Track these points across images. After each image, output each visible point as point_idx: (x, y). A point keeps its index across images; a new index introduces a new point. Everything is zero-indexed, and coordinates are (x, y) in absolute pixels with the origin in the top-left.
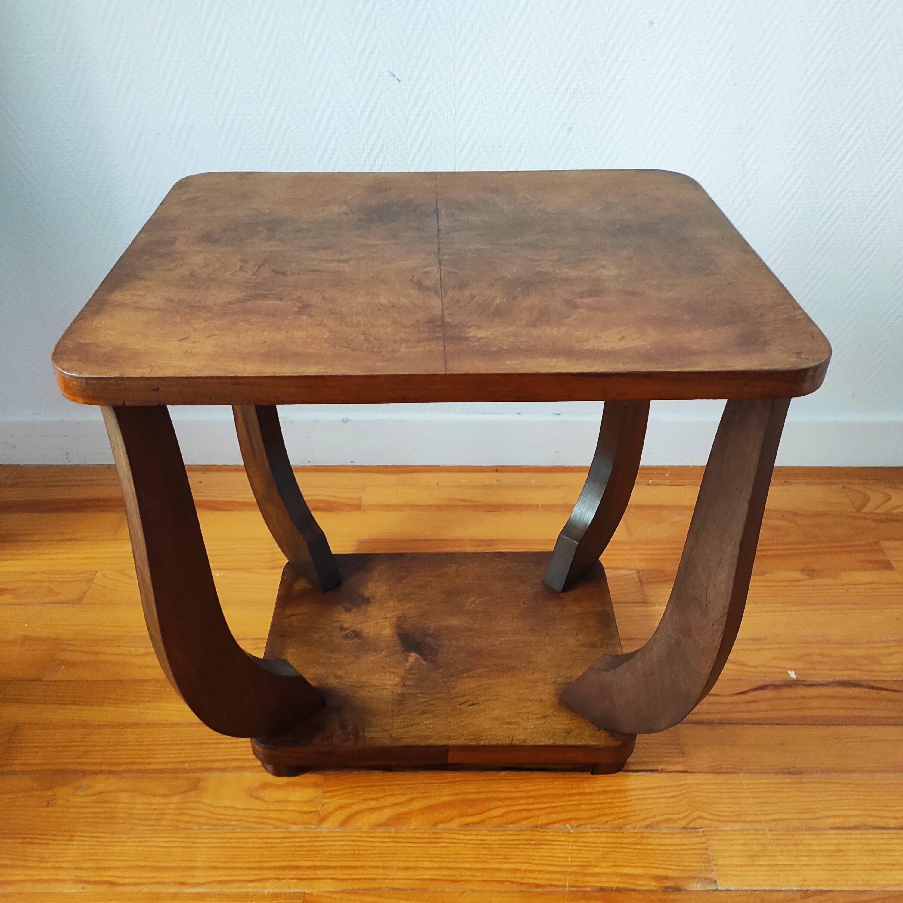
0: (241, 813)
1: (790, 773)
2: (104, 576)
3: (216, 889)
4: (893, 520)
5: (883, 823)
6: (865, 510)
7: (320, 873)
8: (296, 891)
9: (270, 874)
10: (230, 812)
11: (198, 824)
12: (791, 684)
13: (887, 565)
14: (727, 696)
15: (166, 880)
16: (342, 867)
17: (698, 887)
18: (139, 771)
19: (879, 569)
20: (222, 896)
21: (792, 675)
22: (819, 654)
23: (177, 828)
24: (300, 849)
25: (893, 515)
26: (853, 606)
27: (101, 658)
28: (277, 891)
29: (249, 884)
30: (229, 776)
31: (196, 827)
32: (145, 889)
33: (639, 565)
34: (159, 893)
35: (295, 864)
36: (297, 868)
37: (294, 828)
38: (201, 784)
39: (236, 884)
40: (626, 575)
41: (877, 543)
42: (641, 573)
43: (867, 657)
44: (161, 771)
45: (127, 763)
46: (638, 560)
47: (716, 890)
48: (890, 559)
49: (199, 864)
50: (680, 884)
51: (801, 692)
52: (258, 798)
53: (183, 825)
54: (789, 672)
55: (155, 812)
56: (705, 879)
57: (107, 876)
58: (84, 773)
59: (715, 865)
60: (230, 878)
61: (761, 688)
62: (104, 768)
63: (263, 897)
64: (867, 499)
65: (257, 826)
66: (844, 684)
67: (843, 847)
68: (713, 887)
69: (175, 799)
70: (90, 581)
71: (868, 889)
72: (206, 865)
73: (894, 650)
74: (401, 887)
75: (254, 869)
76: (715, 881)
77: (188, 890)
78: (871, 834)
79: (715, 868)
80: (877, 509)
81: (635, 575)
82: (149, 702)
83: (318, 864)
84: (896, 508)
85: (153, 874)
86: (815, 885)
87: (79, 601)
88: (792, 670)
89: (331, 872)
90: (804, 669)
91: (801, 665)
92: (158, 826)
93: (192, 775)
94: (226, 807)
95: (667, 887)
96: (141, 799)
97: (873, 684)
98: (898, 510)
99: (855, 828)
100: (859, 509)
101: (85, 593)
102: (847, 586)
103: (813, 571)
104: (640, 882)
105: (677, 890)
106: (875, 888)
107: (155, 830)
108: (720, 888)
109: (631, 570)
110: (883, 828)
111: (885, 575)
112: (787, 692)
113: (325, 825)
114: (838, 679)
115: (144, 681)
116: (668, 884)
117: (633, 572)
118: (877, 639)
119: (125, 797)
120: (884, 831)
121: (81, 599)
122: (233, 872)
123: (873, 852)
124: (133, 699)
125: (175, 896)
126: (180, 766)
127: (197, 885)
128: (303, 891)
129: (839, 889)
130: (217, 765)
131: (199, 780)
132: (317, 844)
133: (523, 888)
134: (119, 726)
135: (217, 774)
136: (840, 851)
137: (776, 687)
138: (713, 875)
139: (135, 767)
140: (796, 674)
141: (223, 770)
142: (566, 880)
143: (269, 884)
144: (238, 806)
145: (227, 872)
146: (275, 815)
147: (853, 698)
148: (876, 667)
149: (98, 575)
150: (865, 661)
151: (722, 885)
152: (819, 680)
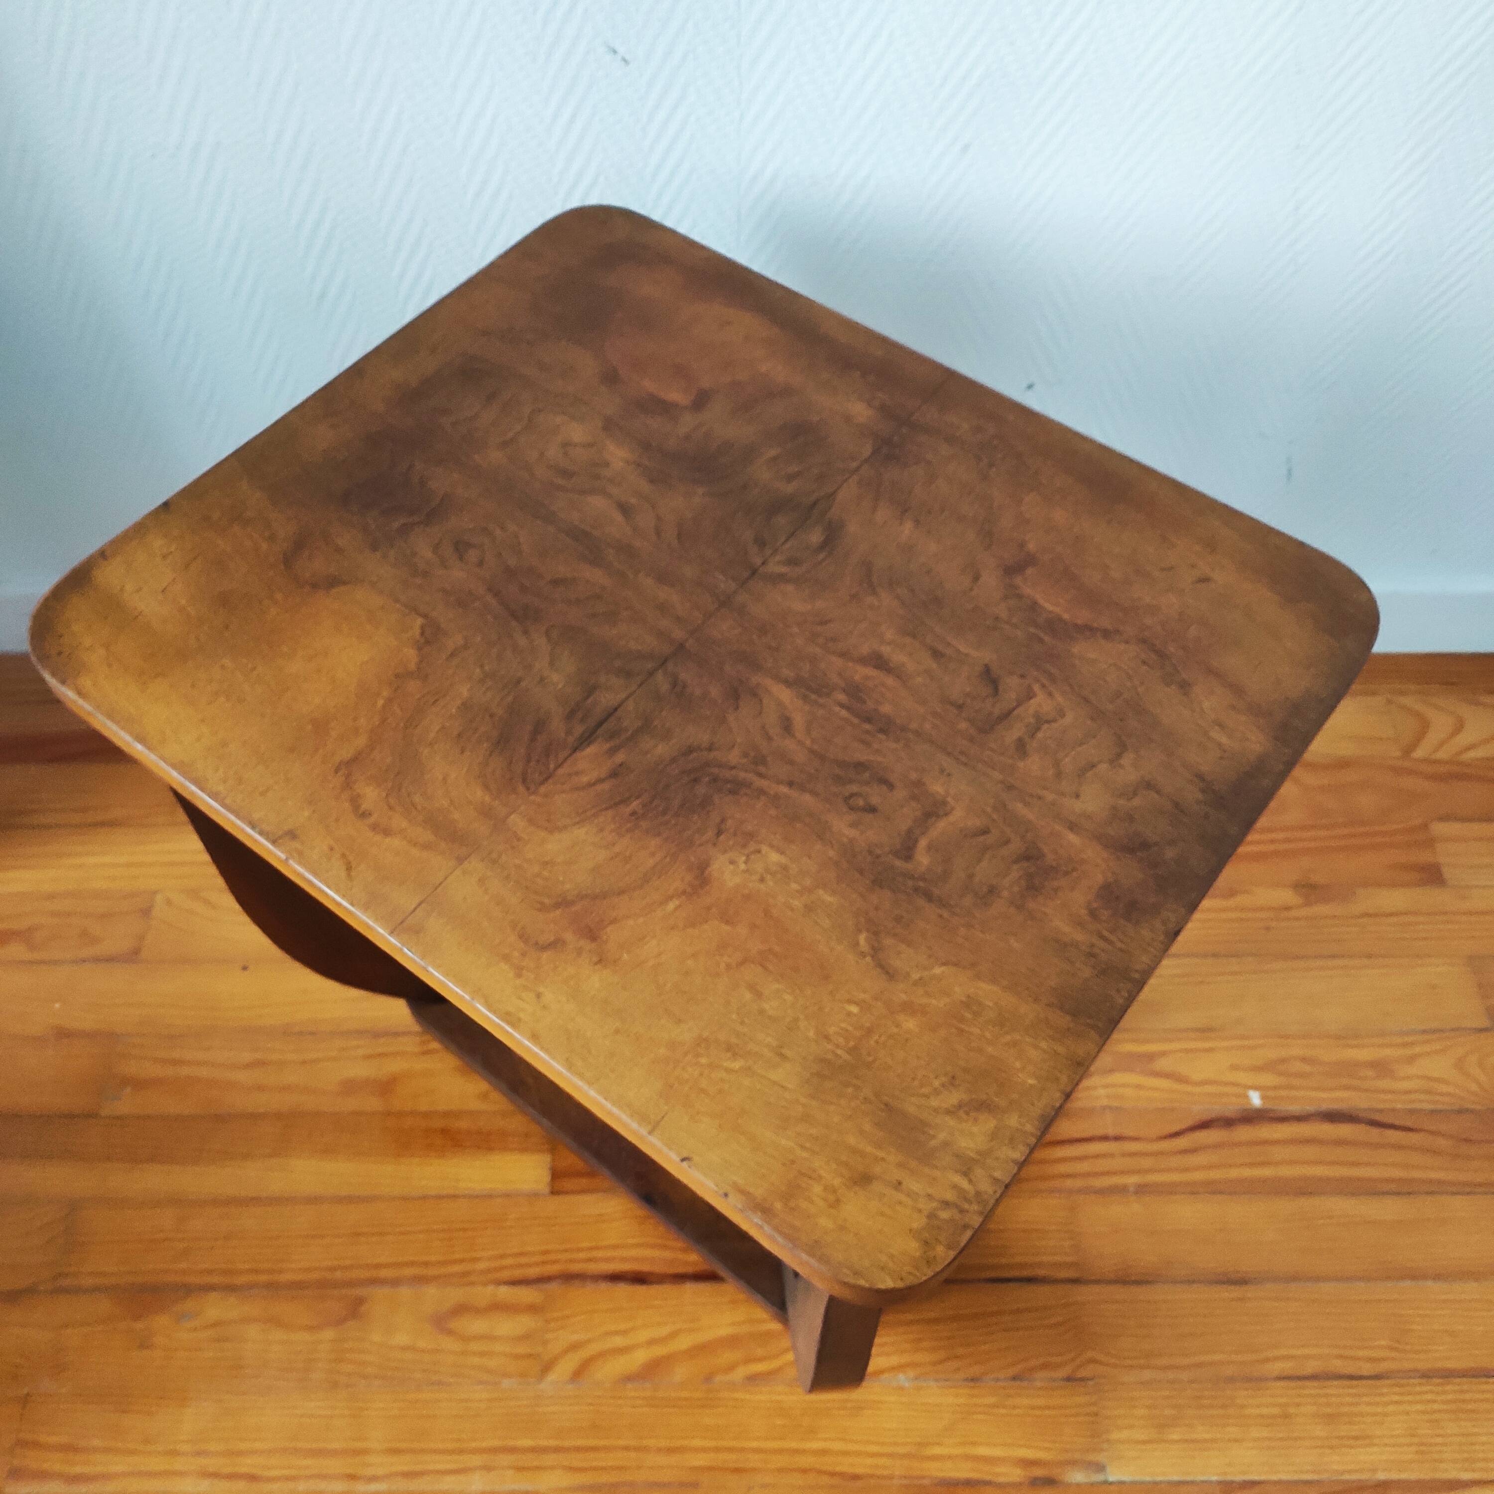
0: (427, 1357)
2: (169, 902)
3: (401, 1485)
5: (1350, 1368)
6: (1419, 753)
7: (549, 1459)
9: (476, 1460)
12: (1251, 1117)
13: (1431, 876)
14: (1152, 1140)
15: (330, 1472)
16: (578, 1449)
17: (1078, 1477)
18: (268, 1285)
19: (1422, 883)
21: (1256, 1099)
22: (1304, 1060)
23: (335, 1385)
24: (515, 1418)
25: (1462, 763)
27: (185, 1071)
28: (488, 1488)
29: (448, 1478)
30: (405, 1292)
31: (362, 1381)
32: (301, 1486)
35: (511, 1443)
36: (513, 1450)
37: (506, 1383)
38: (363, 1309)
39: (429, 1477)
41: (1425, 826)
43: (1374, 1064)
44: (302, 1285)
47: (1104, 1483)
48: (1442, 861)
49: (374, 1445)
50: (1055, 1472)
51: (1266, 1131)
52: (450, 1332)
53: (344, 1379)
54: (1251, 1093)
55: (301, 1357)
56: (1091, 1464)
57: (246, 1465)
58: (188, 1290)
59: (1107, 1441)
60: (420, 1468)
61: (1204, 1125)
62: (215, 1279)
64: (1424, 726)
66: (1332, 1117)
67: (1292, 1410)
68: (1100, 1477)
69: (328, 1334)
70: (146, 912)
71: (1315, 1477)
72: (384, 1445)
73: (1417, 1049)
74: (663, 1480)
75: (452, 1452)
76: (1105, 1467)
77: (361, 1487)
78: (1334, 1388)
79: (1105, 1445)
80: (1437, 750)
82: (270, 1156)
83: (544, 1443)
84: (1467, 749)
85: (308, 1462)
86: (1244, 1473)
87: (133, 956)
88: (1256, 1088)
89: (560, 1456)
90: (1275, 1088)
91: (1268, 1079)
93: (348, 1291)
95: (1035, 1478)
96: (278, 1335)
97: (1378, 1117)
98: (1472, 754)
99: (1314, 1377)
100: (1407, 751)
101: (143, 938)
102: (1365, 920)
103: (1315, 888)
104: (997, 1470)
105: (1050, 1482)
106: (1324, 1476)
108: (1110, 1479)
110: (1351, 1377)
111: (1425, 897)
112: (1244, 1133)
113: (552, 1377)
114: (1325, 1107)
115: (257, 1115)
116: (1039, 1472)
118: (1392, 1028)
119: (253, 1331)
120: (1355, 1382)
121: (136, 952)
122: (422, 1458)
123: (1331, 1418)
124: (245, 1150)
126: (329, 1276)
127: (373, 1479)
129: (1274, 1477)
130: (384, 1273)
131: (360, 1300)
133: (834, 1481)
135: (385, 1290)
137: (1228, 1122)
138: (1100, 1458)
139: (262, 1278)
140: (1263, 1098)
141: (395, 1283)
142: (895, 1467)
143: (476, 1476)
144: (422, 1345)
145: (414, 1458)
146: (476, 1360)
147: (1340, 1142)
148: (1383, 1084)
149: (159, 898)
150: (1370, 1073)
151: (1114, 1475)
152: (1294, 1108)
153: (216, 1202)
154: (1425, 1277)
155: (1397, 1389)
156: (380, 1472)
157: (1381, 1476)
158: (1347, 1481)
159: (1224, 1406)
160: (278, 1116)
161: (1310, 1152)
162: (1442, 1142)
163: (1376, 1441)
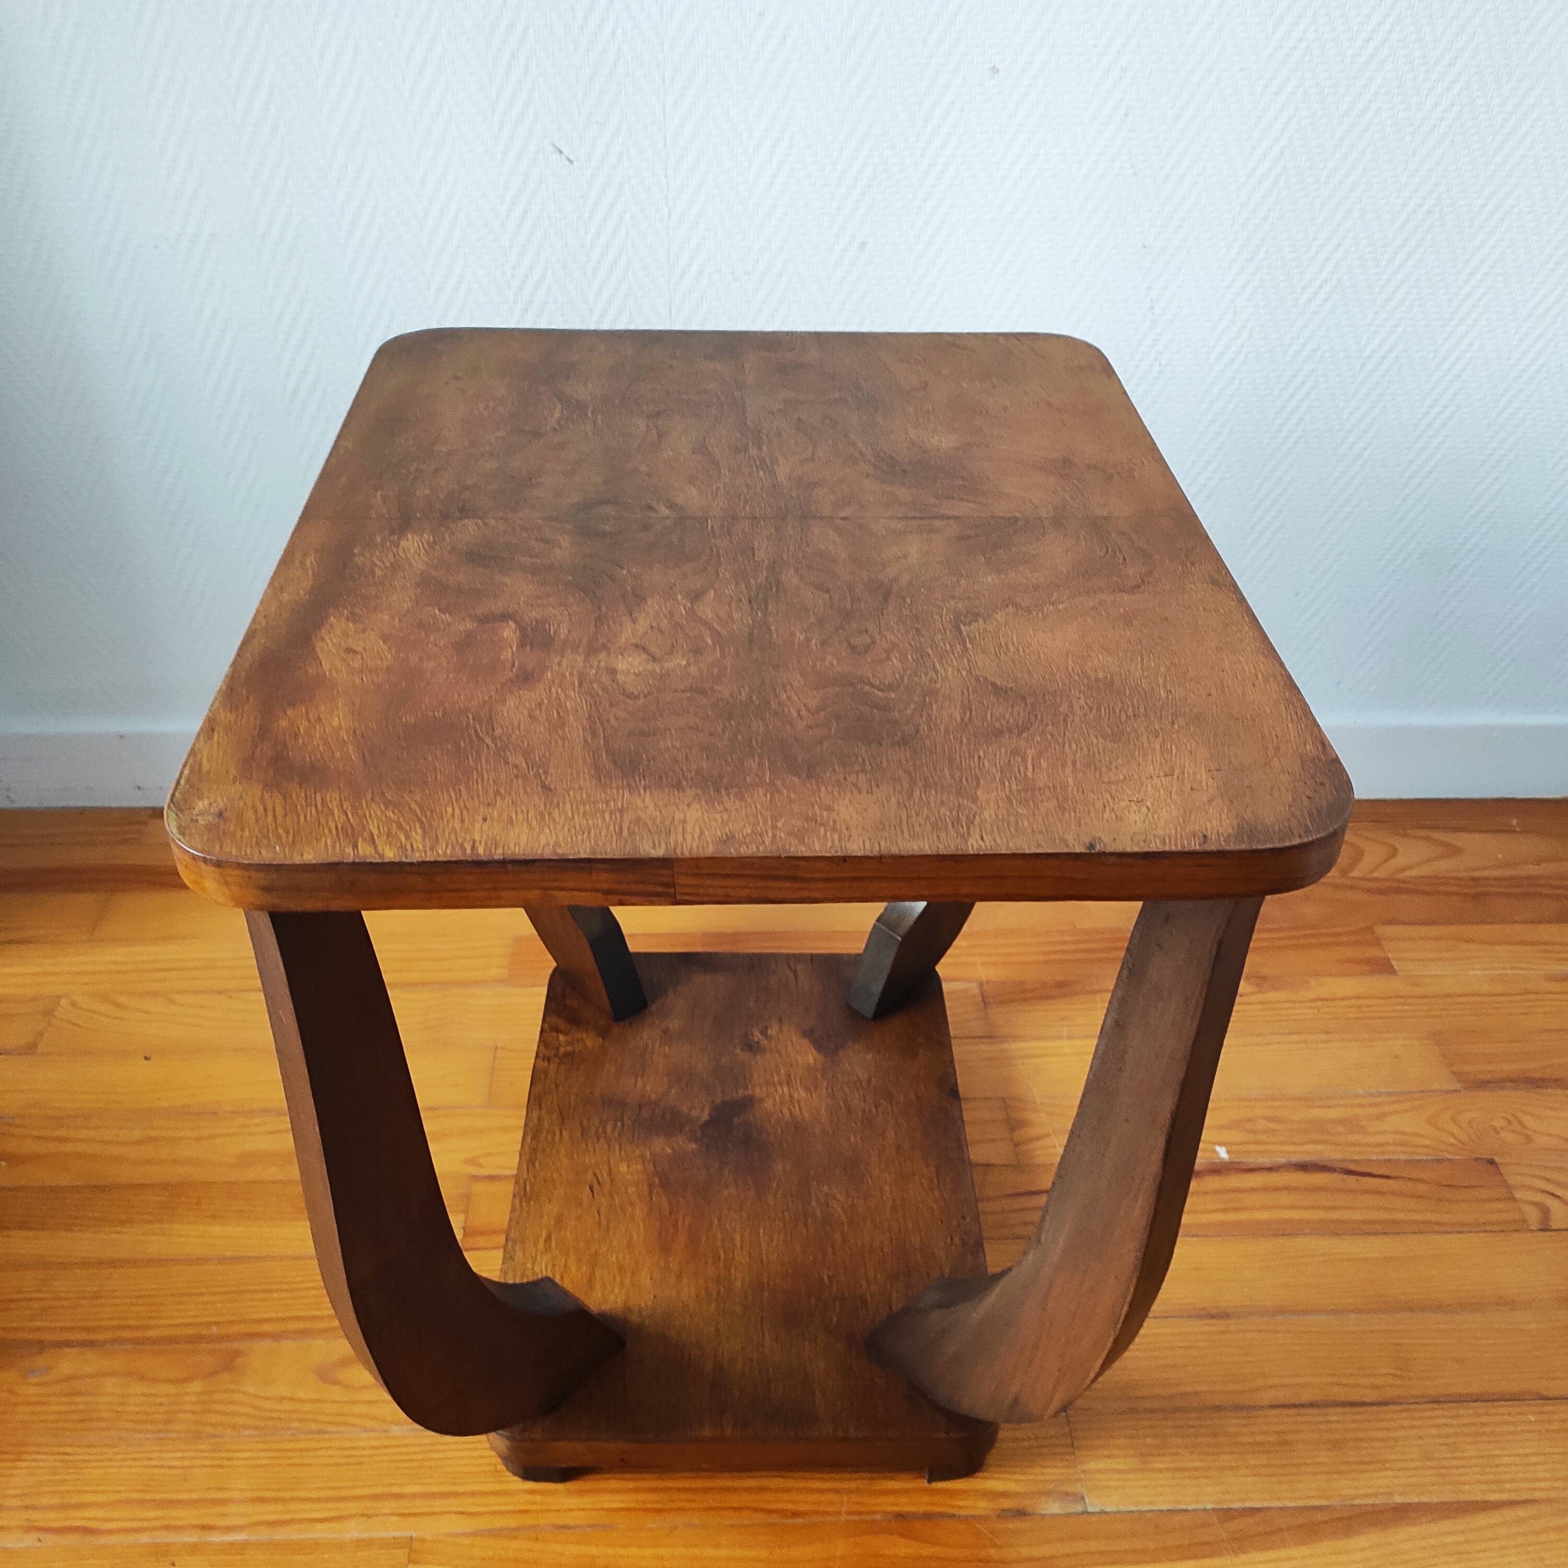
0: (307, 1407)
1: (1212, 1317)
2: (74, 1004)
3: (263, 1534)
4: (1398, 891)
5: (1354, 1396)
6: (1355, 873)
7: (438, 1505)
8: (397, 1534)
9: (354, 1507)
10: (289, 1406)
11: (234, 1427)
12: (1219, 1169)
13: (1384, 967)
15: (179, 1523)
16: (474, 1494)
17: (1053, 1508)
18: (135, 1341)
19: (1371, 973)
20: (272, 1546)
21: (1223, 1153)
22: (1267, 1119)
23: (198, 1436)
24: (404, 1465)
25: (1399, 881)
26: (1324, 1036)
27: (69, 1147)
28: (366, 1535)
29: (319, 1526)
30: (288, 1345)
31: (229, 1432)
32: (145, 1538)
33: (983, 973)
34: (168, 1544)
35: (395, 1490)
36: (398, 1496)
38: (238, 1361)
39: (297, 1526)
40: (961, 991)
41: (1370, 929)
42: (986, 987)
43: (1342, 1121)
44: (171, 1340)
45: (115, 1328)
46: (983, 964)
47: (1083, 1513)
48: (1390, 955)
49: (236, 1495)
50: (1026, 1503)
51: (1234, 1181)
52: (336, 1382)
53: (209, 1430)
54: (1218, 1148)
55: (161, 1409)
56: (1067, 1494)
57: (79, 1518)
58: (41, 1346)
59: (1083, 1471)
60: (287, 1517)
62: (72, 1336)
63: (341, 1546)
64: (1359, 854)
65: (333, 1429)
66: (1303, 1167)
67: (1290, 1437)
68: (1079, 1508)
69: (195, 1387)
70: (49, 1013)
71: (1324, 1503)
72: (248, 1495)
73: (1387, 1109)
74: (571, 1523)
75: (327, 1500)
76: (1083, 1498)
77: (216, 1538)
78: (1334, 1415)
79: (1082, 1475)
80: (1374, 870)
81: (976, 991)
82: (150, 1222)
83: (434, 1489)
84: (1403, 870)
85: (157, 1513)
86: (1243, 1500)
87: (29, 1049)
88: (1220, 1144)
89: (453, 1501)
90: (1242, 1143)
91: (1236, 1136)
92: (167, 1431)
93: (224, 1345)
94: (282, 1399)
95: (1003, 1510)
96: (138, 1388)
97: (1352, 1167)
98: (1407, 873)
99: (1312, 1405)
100: (1345, 873)
101: (41, 1034)
102: (1320, 1003)
103: (1264, 978)
104: (960, 1503)
105: (1021, 1514)
106: (1335, 1502)
107: (161, 1439)
108: (1090, 1509)
109: (969, 981)
110: (1352, 1404)
111: (1379, 984)
112: (1213, 1183)
114: (1295, 1159)
115: (143, 1186)
116: (1007, 1504)
117: (973, 984)
118: (1361, 1091)
119: (110, 1386)
120: (1357, 1409)
121: (34, 1045)
122: (292, 1506)
123: (1336, 1445)
124: (124, 1217)
125: (194, 1549)
126: (204, 1331)
127: (229, 1529)
128: (408, 1534)
129: (1278, 1504)
130: (266, 1328)
131: (237, 1354)
132: (434, 1455)
133: (773, 1519)
134: (102, 1264)
135: (268, 1343)
136: (1285, 1443)
138: (1078, 1488)
139: (127, 1334)
140: (1228, 1152)
141: (277, 1337)
142: (842, 1503)
143: (353, 1524)
144: (301, 1395)
145: (279, 1507)
146: (364, 1409)
147: (1317, 1189)
148: (1357, 1138)
149: (64, 1002)
150: (1340, 1129)
151: (1094, 1504)
152: (1265, 1160)
153: (85, 1264)
154: (1423, 1309)
155: (1404, 1415)
156: (240, 1521)
157: (1399, 1499)
158: (1360, 1506)
159: (1215, 1436)
160: (166, 1186)
161: (1285, 1198)
162: (1422, 1188)
163: (1388, 1465)
